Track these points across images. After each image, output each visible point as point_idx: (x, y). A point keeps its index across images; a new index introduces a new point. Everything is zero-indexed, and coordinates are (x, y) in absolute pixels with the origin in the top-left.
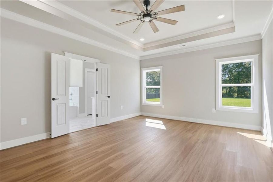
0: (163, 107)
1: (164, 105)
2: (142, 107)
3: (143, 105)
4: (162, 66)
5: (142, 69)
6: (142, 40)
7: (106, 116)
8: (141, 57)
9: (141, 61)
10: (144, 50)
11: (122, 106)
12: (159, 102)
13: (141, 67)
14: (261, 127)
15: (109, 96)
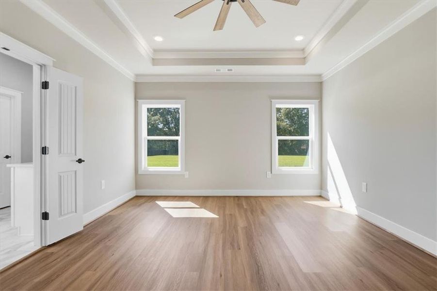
0: (187, 177)
1: (187, 172)
2: (139, 178)
3: (140, 175)
4: (185, 100)
5: (140, 101)
6: (159, 39)
7: (73, 212)
8: (137, 76)
9: (136, 85)
10: (155, 62)
11: (103, 182)
12: (177, 166)
13: (137, 97)
14: (320, 190)
15: (80, 160)
